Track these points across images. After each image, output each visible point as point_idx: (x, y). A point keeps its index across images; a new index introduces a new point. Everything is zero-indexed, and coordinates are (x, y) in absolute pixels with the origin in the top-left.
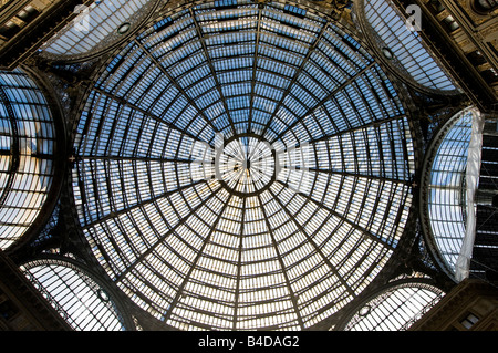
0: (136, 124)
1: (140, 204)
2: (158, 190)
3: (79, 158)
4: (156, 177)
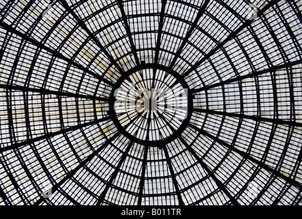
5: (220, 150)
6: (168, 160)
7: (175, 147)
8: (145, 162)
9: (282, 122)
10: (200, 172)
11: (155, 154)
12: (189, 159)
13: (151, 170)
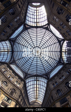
0: (32, 67)
1: (43, 66)
2: (41, 64)
3: (37, 74)
4: (39, 64)
5: (31, 44)
6: (37, 45)
7: (36, 46)
8: (39, 45)
9: (23, 45)
10: (34, 42)
11: (38, 46)
12: (34, 44)
13: (39, 44)
